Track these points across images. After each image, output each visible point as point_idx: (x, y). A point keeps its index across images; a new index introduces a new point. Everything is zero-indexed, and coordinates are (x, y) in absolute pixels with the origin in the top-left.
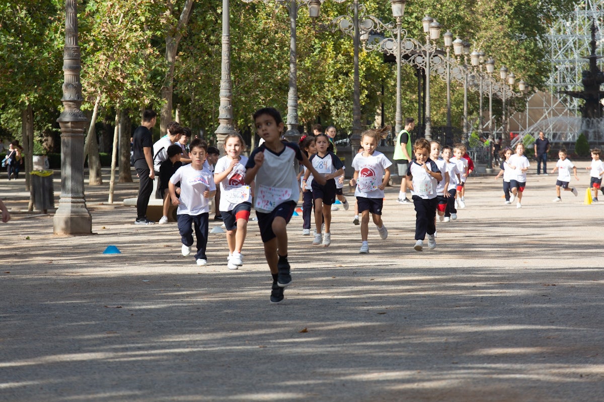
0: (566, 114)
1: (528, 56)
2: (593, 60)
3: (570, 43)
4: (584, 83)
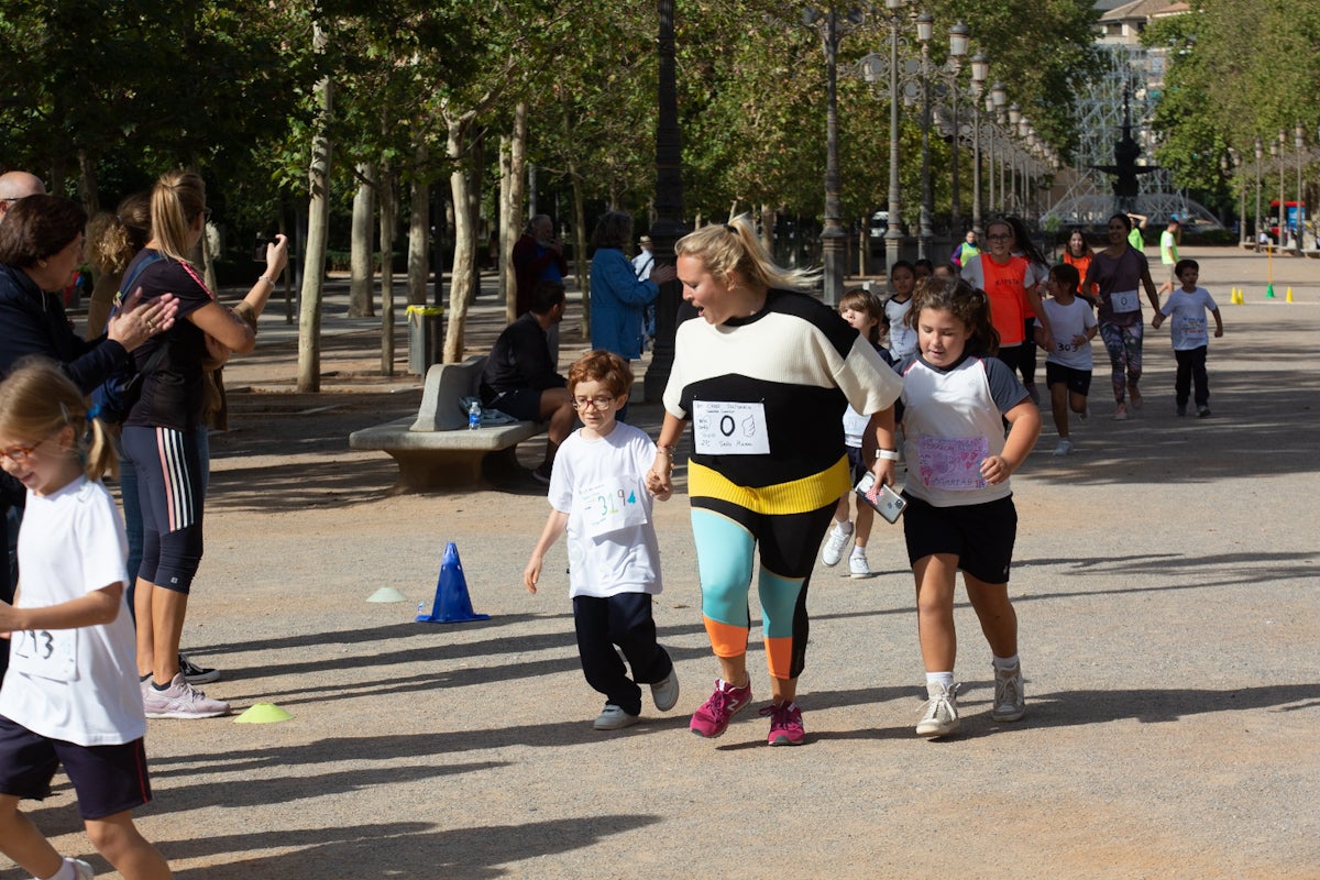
0: (1092, 192)
1: (1055, 126)
2: (1126, 129)
3: (1098, 106)
4: (1117, 156)
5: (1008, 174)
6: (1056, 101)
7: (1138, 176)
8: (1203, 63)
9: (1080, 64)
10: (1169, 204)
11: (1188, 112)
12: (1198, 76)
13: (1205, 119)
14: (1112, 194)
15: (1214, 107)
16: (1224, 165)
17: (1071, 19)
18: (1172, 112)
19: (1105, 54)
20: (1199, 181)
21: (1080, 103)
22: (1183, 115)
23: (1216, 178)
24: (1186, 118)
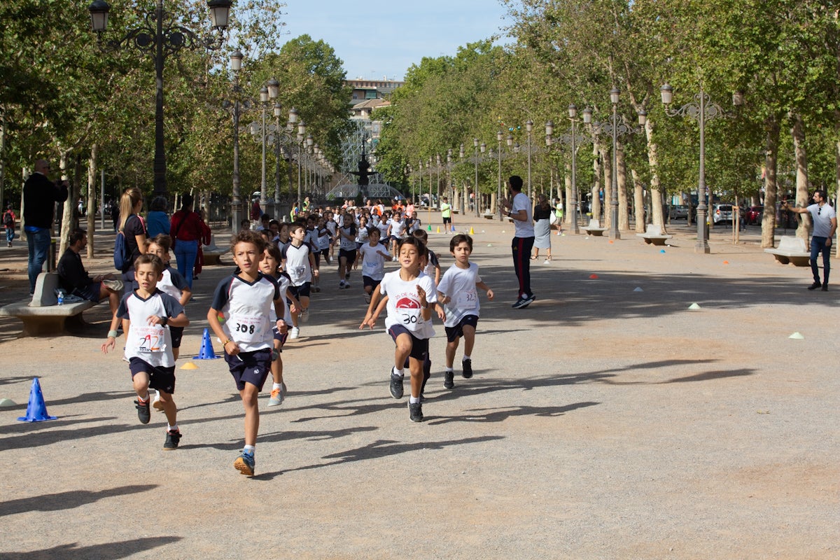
0: (348, 183)
1: (333, 154)
2: (363, 156)
3: (350, 147)
5: (313, 175)
6: (333, 144)
7: (368, 176)
8: (397, 127)
9: (343, 128)
10: (381, 189)
11: (390, 149)
12: (394, 133)
13: (398, 152)
14: (357, 184)
15: (401, 146)
16: (405, 171)
17: (339, 108)
18: (383, 149)
19: (354, 124)
20: (395, 179)
21: (344, 144)
22: (388, 150)
23: (402, 177)
24: (389, 151)
